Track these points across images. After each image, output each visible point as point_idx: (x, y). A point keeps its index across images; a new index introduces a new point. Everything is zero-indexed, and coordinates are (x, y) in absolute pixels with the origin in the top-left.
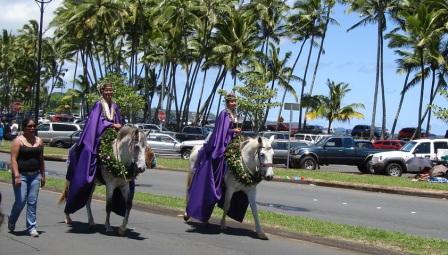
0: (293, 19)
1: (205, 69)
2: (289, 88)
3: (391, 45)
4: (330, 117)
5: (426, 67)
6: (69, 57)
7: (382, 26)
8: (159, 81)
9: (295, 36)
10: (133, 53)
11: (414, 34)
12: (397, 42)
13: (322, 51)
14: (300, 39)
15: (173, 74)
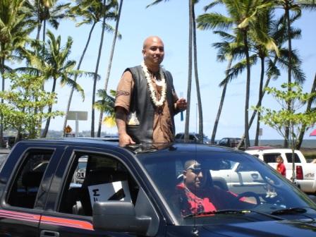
12: (212, 21)
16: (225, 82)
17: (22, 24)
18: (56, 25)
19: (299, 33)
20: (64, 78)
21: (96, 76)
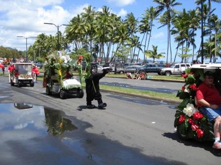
0: (140, 26)
1: (113, 44)
2: (140, 49)
3: (172, 34)
4: (154, 57)
5: (184, 40)
6: (71, 42)
7: (169, 26)
8: (99, 49)
9: (141, 31)
10: (90, 40)
11: (179, 29)
12: (174, 32)
13: (150, 36)
14: (143, 33)
15: (103, 48)
16: (177, 48)
17: (127, 34)
18: (135, 33)
19: (196, 34)
20: (138, 47)
21: (145, 46)
